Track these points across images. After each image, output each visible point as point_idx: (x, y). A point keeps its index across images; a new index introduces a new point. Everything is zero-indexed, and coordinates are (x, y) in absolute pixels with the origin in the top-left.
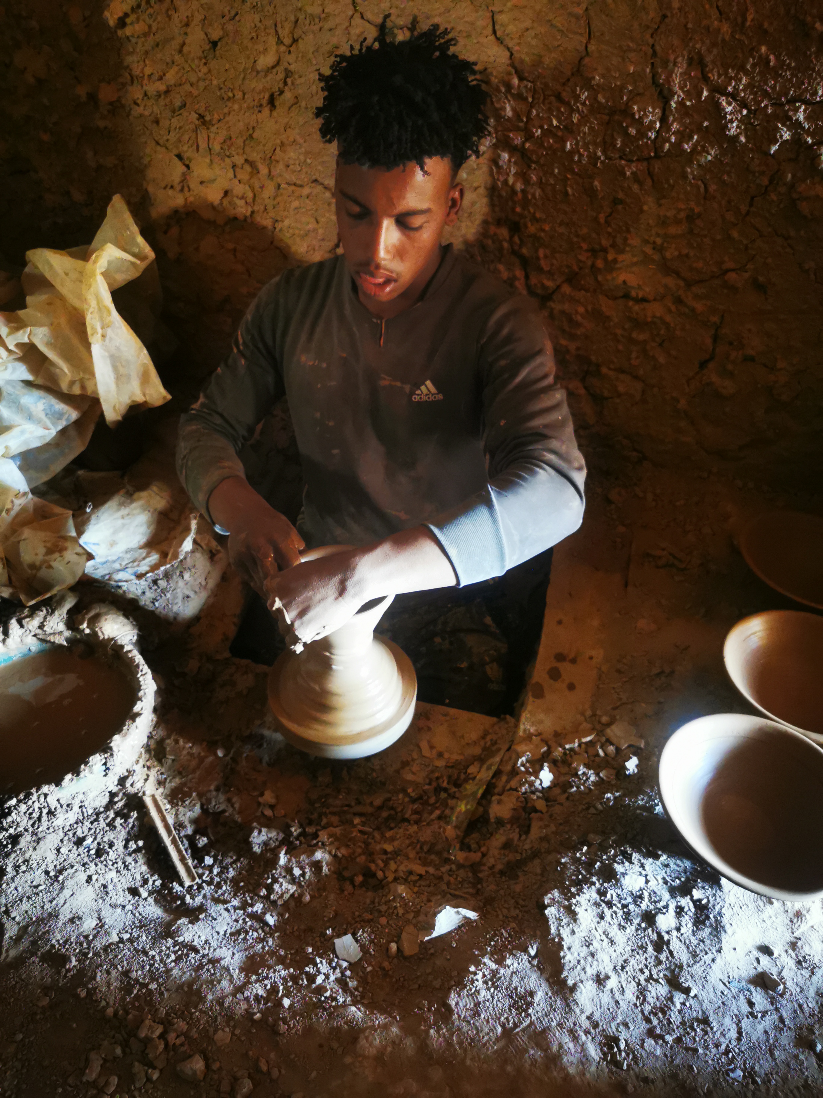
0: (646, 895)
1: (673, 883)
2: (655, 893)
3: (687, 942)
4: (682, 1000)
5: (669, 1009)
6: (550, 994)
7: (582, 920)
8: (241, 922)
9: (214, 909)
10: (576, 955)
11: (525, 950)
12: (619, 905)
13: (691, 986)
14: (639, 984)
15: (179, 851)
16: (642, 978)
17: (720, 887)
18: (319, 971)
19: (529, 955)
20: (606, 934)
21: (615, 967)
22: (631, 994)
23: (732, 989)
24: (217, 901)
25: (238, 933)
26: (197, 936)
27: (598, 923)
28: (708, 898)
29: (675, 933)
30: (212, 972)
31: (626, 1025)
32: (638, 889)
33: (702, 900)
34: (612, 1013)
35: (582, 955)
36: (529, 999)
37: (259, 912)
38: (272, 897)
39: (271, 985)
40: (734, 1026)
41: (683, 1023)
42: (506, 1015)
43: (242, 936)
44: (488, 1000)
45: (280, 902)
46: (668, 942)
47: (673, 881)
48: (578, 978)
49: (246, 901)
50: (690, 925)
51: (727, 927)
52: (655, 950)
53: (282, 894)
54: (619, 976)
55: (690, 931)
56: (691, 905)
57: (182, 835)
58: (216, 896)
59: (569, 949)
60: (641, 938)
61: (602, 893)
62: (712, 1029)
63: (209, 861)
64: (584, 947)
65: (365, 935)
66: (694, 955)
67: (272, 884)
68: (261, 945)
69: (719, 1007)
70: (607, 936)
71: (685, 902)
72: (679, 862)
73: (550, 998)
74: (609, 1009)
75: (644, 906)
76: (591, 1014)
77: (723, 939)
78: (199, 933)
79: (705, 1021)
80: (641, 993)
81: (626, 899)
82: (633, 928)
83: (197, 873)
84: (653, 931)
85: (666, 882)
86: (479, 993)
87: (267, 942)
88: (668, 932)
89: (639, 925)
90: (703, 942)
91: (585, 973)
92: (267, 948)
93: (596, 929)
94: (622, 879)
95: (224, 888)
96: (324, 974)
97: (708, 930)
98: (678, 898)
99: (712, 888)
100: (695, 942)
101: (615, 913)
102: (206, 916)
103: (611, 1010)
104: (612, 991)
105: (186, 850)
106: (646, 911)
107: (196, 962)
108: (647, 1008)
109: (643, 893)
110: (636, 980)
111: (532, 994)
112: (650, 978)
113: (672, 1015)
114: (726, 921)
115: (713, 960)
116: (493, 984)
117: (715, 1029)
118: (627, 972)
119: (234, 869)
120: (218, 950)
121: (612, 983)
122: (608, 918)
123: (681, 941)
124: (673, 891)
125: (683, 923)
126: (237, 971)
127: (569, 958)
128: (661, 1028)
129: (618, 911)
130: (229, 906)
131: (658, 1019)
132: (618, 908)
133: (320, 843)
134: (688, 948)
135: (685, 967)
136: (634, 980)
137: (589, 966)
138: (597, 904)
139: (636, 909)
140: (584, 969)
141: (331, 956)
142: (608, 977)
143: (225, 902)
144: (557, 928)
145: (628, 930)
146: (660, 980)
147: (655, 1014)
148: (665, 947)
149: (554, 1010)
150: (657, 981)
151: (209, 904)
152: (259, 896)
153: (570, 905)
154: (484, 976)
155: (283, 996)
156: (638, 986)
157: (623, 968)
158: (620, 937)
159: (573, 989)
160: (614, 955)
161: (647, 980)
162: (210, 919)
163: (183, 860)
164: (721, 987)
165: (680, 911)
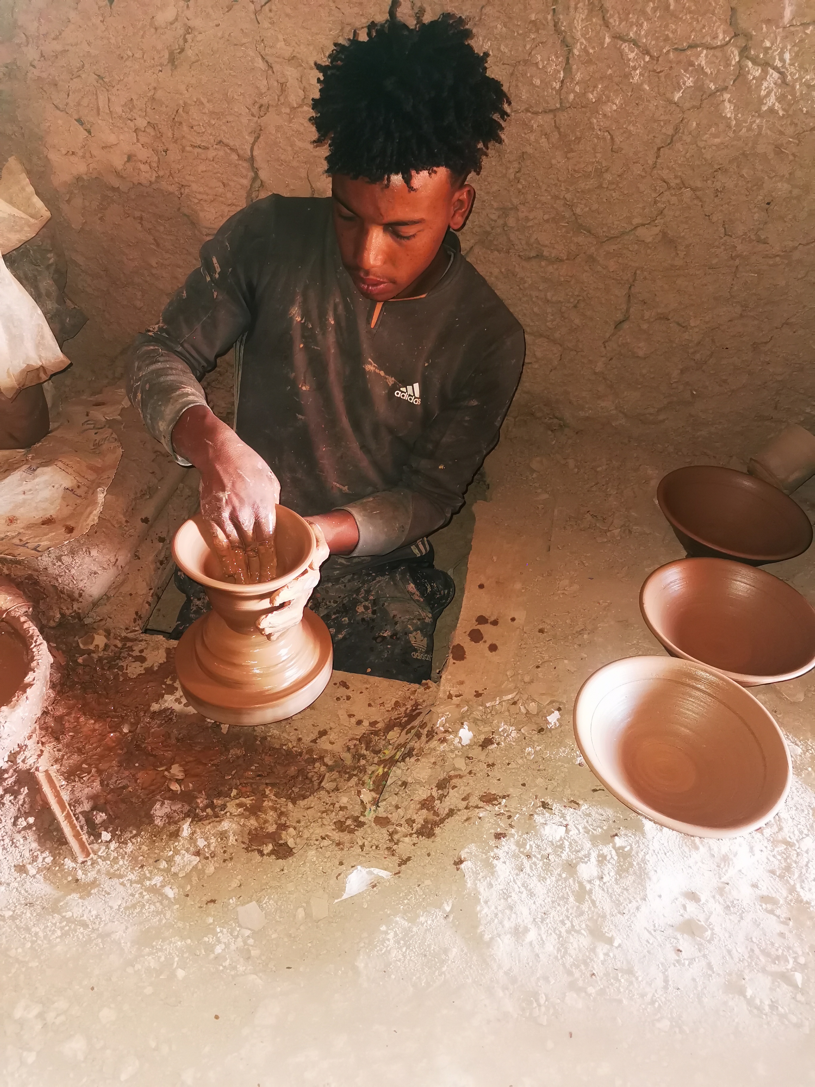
0: (566, 843)
1: (595, 832)
2: (576, 842)
3: (610, 891)
4: (605, 951)
5: (592, 960)
6: (466, 950)
7: (500, 873)
8: (137, 896)
9: (107, 884)
10: (493, 908)
11: (440, 907)
12: (539, 856)
13: (615, 935)
14: (560, 936)
15: (73, 827)
16: (563, 930)
17: (643, 833)
18: (219, 941)
19: (444, 911)
20: (525, 885)
21: (534, 919)
22: (552, 947)
23: (658, 937)
24: (111, 876)
25: (134, 906)
26: (87, 911)
27: (517, 875)
28: (631, 845)
29: (597, 882)
30: (102, 946)
31: (546, 979)
32: (558, 838)
33: (625, 847)
34: (531, 967)
35: (499, 908)
36: (443, 957)
37: (158, 885)
38: (172, 869)
39: (166, 958)
40: (661, 974)
41: (607, 974)
42: (418, 975)
43: (138, 910)
44: (399, 960)
45: (181, 875)
46: (590, 892)
47: (595, 830)
48: (495, 932)
49: (145, 874)
50: (612, 874)
51: (652, 874)
52: (577, 900)
53: (184, 866)
54: (539, 928)
55: (613, 880)
56: (614, 852)
57: (77, 812)
58: (112, 871)
59: (486, 902)
60: (562, 889)
61: (520, 845)
62: (637, 979)
63: (106, 836)
64: (502, 900)
65: (271, 902)
66: (618, 904)
67: (173, 856)
68: (158, 918)
69: (645, 957)
70: (526, 888)
71: (607, 850)
72: (600, 811)
73: (466, 954)
74: (528, 964)
75: (564, 856)
76: (509, 970)
77: (648, 887)
78: (89, 908)
79: (630, 972)
80: (562, 945)
81: (546, 849)
82: (554, 879)
83: (91, 848)
84: (574, 881)
85: (587, 832)
86: (389, 953)
87: (165, 915)
88: (590, 882)
89: (560, 875)
90: (627, 890)
91: (503, 927)
92: (164, 921)
93: (514, 881)
94: (542, 830)
95: (121, 862)
96: (225, 943)
97: (631, 878)
98: (600, 847)
99: (635, 835)
100: (618, 890)
101: (535, 864)
102: (99, 890)
103: (531, 964)
104: (531, 943)
105: (82, 827)
106: (567, 860)
107: (84, 937)
108: (569, 961)
109: (563, 842)
110: (557, 932)
111: (446, 951)
112: (572, 930)
113: (595, 966)
114: (651, 868)
115: (638, 909)
116: (405, 944)
117: (640, 979)
118: (547, 924)
119: (133, 844)
120: (110, 924)
121: (532, 936)
122: (527, 869)
123: (603, 890)
124: (594, 840)
125: (606, 872)
126: (129, 944)
127: (485, 911)
128: (584, 981)
129: (538, 862)
130: (124, 880)
131: (581, 971)
132: (537, 858)
133: (228, 814)
134: (611, 897)
135: (608, 917)
136: (554, 932)
137: (507, 919)
138: (515, 856)
139: (557, 860)
140: (501, 923)
141: (234, 925)
142: (526, 930)
143: (121, 876)
144: (474, 881)
145: (548, 882)
146: (583, 932)
147: (577, 967)
148: (587, 897)
149: (470, 967)
150: (578, 932)
151: (103, 878)
152: (159, 869)
153: (488, 858)
154: (396, 934)
155: (177, 968)
156: (559, 939)
157: (543, 920)
158: (540, 889)
159: (489, 944)
160: (534, 907)
161: (568, 932)
162: (104, 893)
163: (77, 836)
164: (647, 935)
165: (602, 859)
